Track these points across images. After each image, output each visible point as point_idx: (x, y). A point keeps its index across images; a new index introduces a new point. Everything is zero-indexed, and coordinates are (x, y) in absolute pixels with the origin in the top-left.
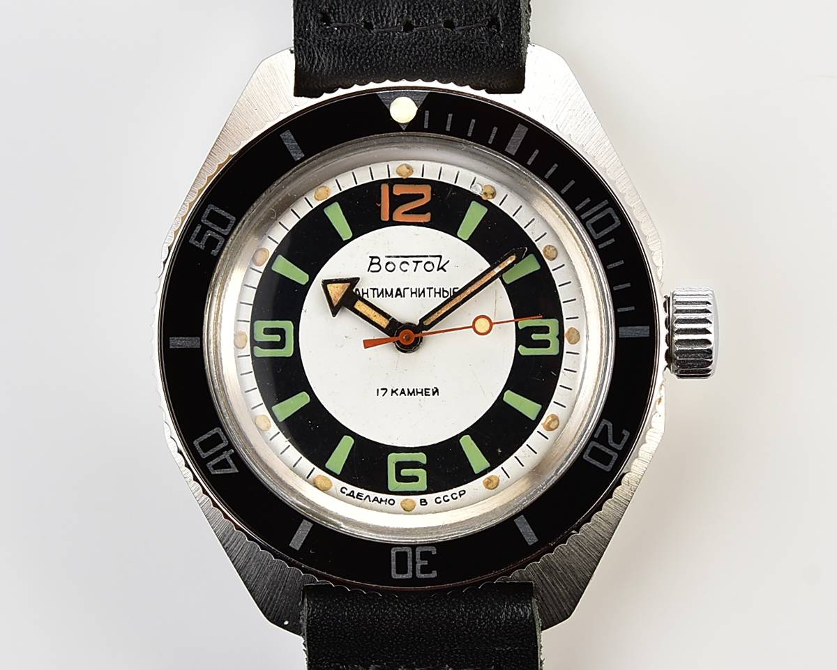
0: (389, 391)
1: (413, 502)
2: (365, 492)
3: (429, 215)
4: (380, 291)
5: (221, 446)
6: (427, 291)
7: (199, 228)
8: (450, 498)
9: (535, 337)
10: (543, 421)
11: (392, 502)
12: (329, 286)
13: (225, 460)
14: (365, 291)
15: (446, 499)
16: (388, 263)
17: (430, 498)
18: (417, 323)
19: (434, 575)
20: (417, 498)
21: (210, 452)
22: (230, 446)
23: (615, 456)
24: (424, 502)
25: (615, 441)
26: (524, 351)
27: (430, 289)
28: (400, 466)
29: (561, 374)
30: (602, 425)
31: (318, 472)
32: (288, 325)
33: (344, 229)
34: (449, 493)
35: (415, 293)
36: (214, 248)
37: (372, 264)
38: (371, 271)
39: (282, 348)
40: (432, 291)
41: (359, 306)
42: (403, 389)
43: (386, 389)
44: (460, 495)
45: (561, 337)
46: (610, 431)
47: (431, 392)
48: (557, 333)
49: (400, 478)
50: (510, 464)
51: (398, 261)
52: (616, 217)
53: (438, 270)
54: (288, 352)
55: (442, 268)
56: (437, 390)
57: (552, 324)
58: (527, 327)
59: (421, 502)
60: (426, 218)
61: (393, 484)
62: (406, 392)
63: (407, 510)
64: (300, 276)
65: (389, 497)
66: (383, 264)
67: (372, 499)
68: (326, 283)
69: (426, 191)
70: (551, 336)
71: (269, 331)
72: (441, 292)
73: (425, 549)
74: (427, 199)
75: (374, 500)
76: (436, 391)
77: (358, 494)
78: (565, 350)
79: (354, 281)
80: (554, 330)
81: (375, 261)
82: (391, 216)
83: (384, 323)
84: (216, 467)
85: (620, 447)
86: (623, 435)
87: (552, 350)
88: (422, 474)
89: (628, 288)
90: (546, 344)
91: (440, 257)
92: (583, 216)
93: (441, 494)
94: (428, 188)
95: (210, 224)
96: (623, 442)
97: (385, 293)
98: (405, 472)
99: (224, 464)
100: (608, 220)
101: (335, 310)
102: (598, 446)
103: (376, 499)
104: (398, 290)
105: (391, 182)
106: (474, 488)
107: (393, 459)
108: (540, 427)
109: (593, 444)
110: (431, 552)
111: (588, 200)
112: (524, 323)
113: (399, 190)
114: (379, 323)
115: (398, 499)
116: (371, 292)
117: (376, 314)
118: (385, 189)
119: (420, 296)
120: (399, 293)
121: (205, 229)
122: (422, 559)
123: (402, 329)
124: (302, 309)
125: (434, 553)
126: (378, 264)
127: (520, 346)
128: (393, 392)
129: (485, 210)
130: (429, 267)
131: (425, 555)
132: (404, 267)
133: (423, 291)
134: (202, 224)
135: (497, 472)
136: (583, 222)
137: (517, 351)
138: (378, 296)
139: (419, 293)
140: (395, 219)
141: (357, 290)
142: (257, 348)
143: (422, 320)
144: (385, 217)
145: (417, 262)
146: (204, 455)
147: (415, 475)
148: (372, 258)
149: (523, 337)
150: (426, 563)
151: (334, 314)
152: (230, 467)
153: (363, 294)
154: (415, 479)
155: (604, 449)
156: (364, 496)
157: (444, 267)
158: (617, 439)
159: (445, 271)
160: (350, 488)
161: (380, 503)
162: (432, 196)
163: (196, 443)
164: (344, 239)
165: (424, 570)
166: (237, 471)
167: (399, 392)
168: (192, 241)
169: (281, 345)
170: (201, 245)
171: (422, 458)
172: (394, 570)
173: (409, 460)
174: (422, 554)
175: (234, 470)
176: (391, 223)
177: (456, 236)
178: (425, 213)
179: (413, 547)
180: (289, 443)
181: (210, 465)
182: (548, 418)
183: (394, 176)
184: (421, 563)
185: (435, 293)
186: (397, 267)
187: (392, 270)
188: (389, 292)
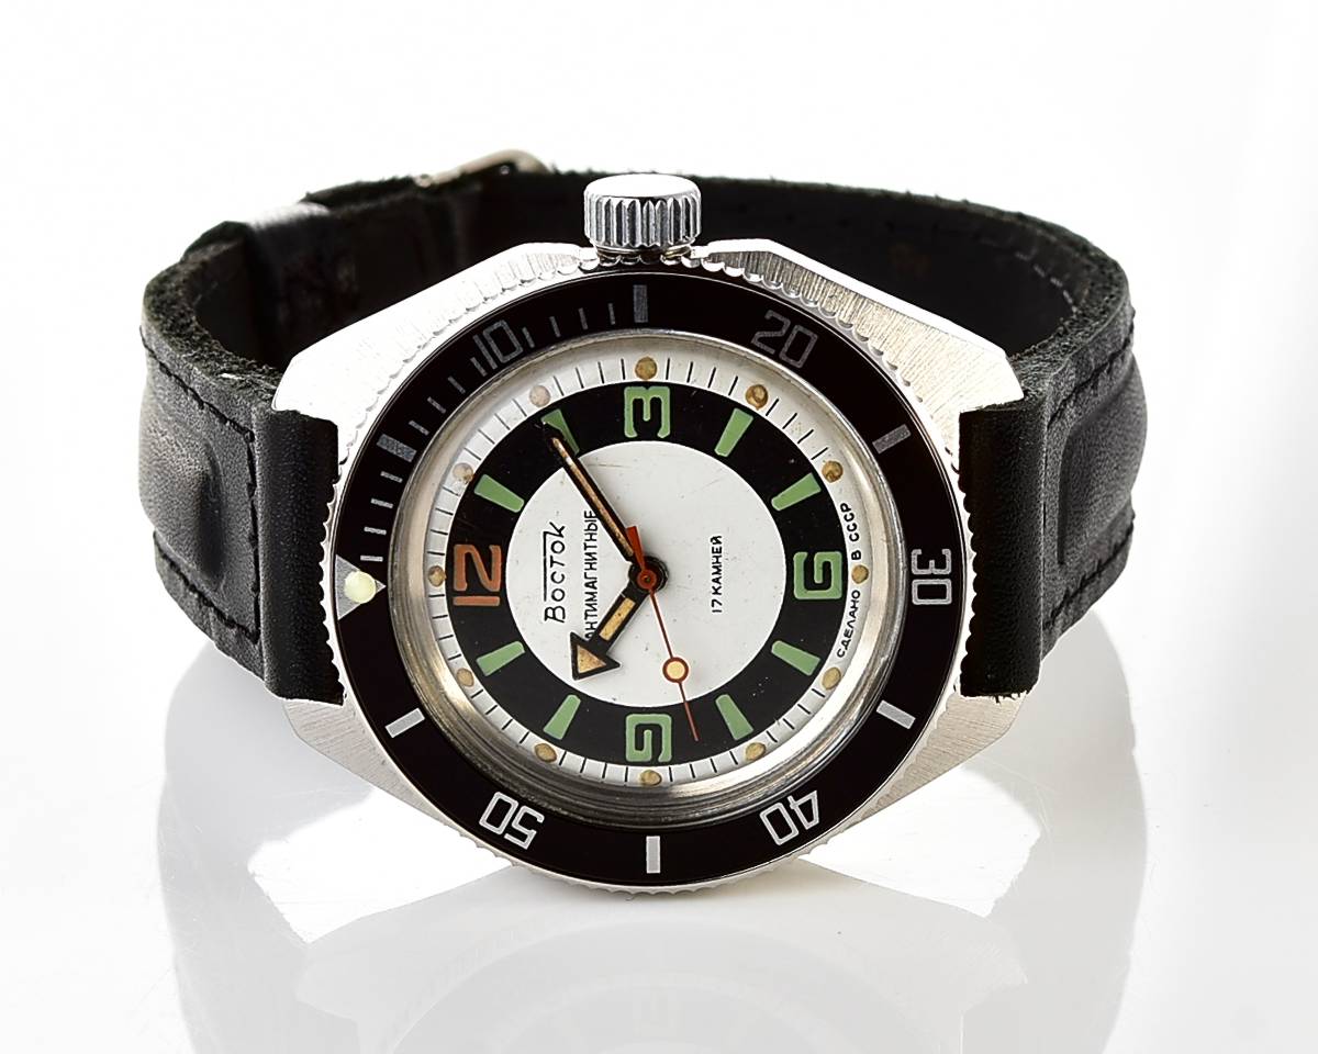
0: (716, 597)
1: (855, 569)
2: (844, 627)
3: (492, 547)
4: (589, 608)
5: (784, 811)
6: (589, 550)
7: (509, 837)
8: (851, 523)
9: (647, 417)
10: (754, 409)
11: (856, 595)
12: (581, 670)
13: (801, 806)
14: (589, 626)
15: (852, 527)
16: (553, 597)
17: (850, 547)
18: (630, 563)
19: (947, 552)
20: (852, 564)
21: (791, 824)
22: (783, 799)
23: (799, 328)
24: (856, 555)
25: (779, 329)
26: (665, 431)
27: (586, 547)
28: (810, 584)
29: (694, 385)
30: (758, 344)
31: (817, 684)
32: (632, 721)
33: (511, 651)
34: (844, 524)
35: (591, 564)
36: (535, 817)
37: (554, 618)
38: (564, 617)
39: (660, 729)
40: (588, 543)
41: (607, 633)
42: (713, 580)
43: (713, 601)
44: (848, 510)
45: (647, 385)
46: (767, 334)
47: (717, 546)
48: (642, 389)
49: (826, 585)
50: (807, 450)
51: (551, 586)
52: (496, 326)
53: (561, 535)
54: (665, 721)
55: (559, 531)
56: (715, 538)
57: (630, 397)
58: (635, 426)
59: (856, 558)
60: (495, 550)
61: (832, 593)
62: (717, 576)
63: (865, 574)
64: (570, 706)
65: (849, 597)
66: (555, 604)
67: (852, 619)
68: (577, 675)
69: (461, 550)
70: (646, 397)
71: (639, 746)
72: (591, 532)
73: (915, 561)
74: (472, 549)
75: (853, 616)
76: (716, 540)
77: (846, 635)
78: (664, 381)
79: (575, 640)
80: (640, 393)
81: (550, 613)
82: (494, 594)
83: (629, 604)
84: (810, 818)
85: (787, 322)
86: (772, 318)
87: (665, 396)
88: (820, 558)
89: (584, 311)
90: (656, 403)
91: (545, 533)
92: (494, 366)
93: (846, 534)
94: (458, 547)
95: (504, 824)
96: (780, 318)
97: (591, 602)
98: (818, 579)
99: (806, 808)
100: (499, 336)
101: (612, 665)
102: (785, 349)
103: (852, 614)
104: (587, 585)
105: (451, 593)
106: (837, 492)
107: (800, 593)
108: (762, 412)
109: (782, 356)
110: (919, 556)
111: (474, 360)
112: (629, 431)
113: (461, 584)
114: (628, 611)
115: (852, 586)
116: (590, 619)
117: (616, 613)
118: (459, 601)
119: (595, 559)
120: (591, 584)
121: (509, 829)
122: (927, 567)
123: (636, 583)
124: (611, 704)
125: (919, 552)
126: (554, 610)
127: (659, 435)
128: (716, 593)
129: (487, 478)
130: (558, 547)
131: (923, 564)
132: (558, 577)
133: (589, 554)
134: (504, 833)
135: (818, 465)
136: (501, 366)
137: (666, 440)
138: (595, 610)
139: (591, 560)
141: (587, 636)
142: (660, 759)
143: (627, 558)
144: (496, 601)
145: (552, 562)
146: (795, 832)
147: (821, 566)
148: (546, 617)
149: (647, 432)
150: (932, 562)
151: (616, 665)
152: (810, 801)
153: (592, 628)
154: (826, 566)
155: (788, 344)
156: (849, 628)
157: (559, 528)
158: (777, 325)
159: (563, 528)
160: (838, 645)
161: (856, 609)
162: (469, 543)
163: (780, 842)
164: (523, 651)
165: (941, 564)
166: (815, 793)
167: (717, 586)
168: (525, 845)
169: (657, 729)
170: (531, 834)
171: (800, 557)
172: (941, 602)
173: (802, 573)
174: (920, 567)
175: (813, 796)
176: (502, 593)
177: (519, 513)
178: (490, 553)
179: (911, 577)
180: (781, 720)
181: (807, 825)
182: (749, 403)
183: (442, 589)
184: (932, 568)
185: (591, 539)
186: (559, 586)
187: (563, 592)
188: (590, 596)
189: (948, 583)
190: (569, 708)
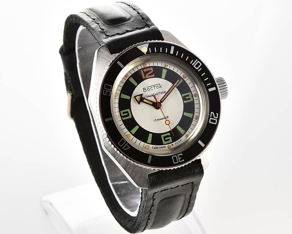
0: (157, 120)
1: (170, 145)
2: (158, 146)
4: (148, 96)
5: (125, 142)
6: (159, 93)
7: (104, 90)
9: (187, 98)
12: (136, 97)
13: (126, 146)
14: (144, 97)
16: (148, 89)
17: (174, 143)
18: (160, 102)
19: (183, 160)
21: (123, 145)
22: (127, 142)
23: (216, 120)
24: (172, 145)
25: (215, 117)
27: (159, 92)
28: (164, 137)
29: (195, 105)
30: (211, 113)
31: (146, 144)
32: (128, 110)
33: (135, 83)
34: (178, 141)
36: (109, 94)
37: (144, 90)
39: (128, 116)
40: (160, 93)
41: (145, 100)
43: (156, 120)
44: (180, 141)
45: (192, 96)
46: (214, 114)
48: (191, 96)
49: (165, 141)
50: (190, 130)
52: (200, 63)
53: (160, 87)
54: (130, 117)
55: (161, 87)
56: (168, 117)
57: (189, 93)
60: (153, 75)
62: (161, 119)
63: (169, 148)
65: (164, 146)
66: (146, 89)
69: (152, 69)
70: (190, 97)
71: (124, 113)
72: (162, 93)
74: (152, 71)
75: (161, 148)
78: (194, 99)
79: (141, 95)
82: (145, 77)
83: (151, 103)
84: (125, 148)
85: (217, 118)
86: (217, 115)
87: (191, 100)
88: (170, 138)
89: (208, 79)
90: (190, 99)
91: (159, 84)
92: (193, 65)
93: (176, 142)
94: (152, 68)
95: (106, 89)
98: (166, 139)
100: (198, 64)
104: (152, 95)
105: (143, 69)
106: (183, 138)
107: (162, 136)
108: (194, 119)
110: (181, 155)
111: (193, 60)
112: (183, 95)
113: (145, 70)
115: (166, 146)
116: (146, 97)
117: (149, 101)
118: (142, 71)
121: (105, 90)
122: (180, 157)
124: (130, 105)
125: (182, 155)
126: (145, 89)
127: (184, 101)
128: (158, 120)
129: (166, 70)
130: (157, 87)
132: (152, 89)
133: (158, 93)
134: (104, 89)
135: (187, 133)
138: (148, 97)
140: (146, 78)
141: (143, 97)
142: (123, 118)
143: (161, 100)
144: (144, 78)
145: (154, 87)
147: (169, 139)
148: (144, 88)
149: (184, 99)
150: (181, 158)
151: (139, 104)
152: (128, 147)
154: (169, 140)
155: (213, 119)
160: (154, 146)
163: (118, 144)
164: (136, 86)
165: (181, 160)
166: (130, 148)
167: (159, 120)
168: (103, 94)
169: (128, 115)
170: (106, 94)
171: (169, 134)
172: (174, 162)
173: (166, 135)
174: (179, 156)
175: (129, 148)
176: (146, 79)
177: (162, 78)
178: (153, 74)
179: (177, 155)
180: (137, 139)
181: (123, 148)
182: (195, 116)
183: (143, 67)
184: (179, 158)
185: (161, 93)
186: (150, 89)
187: (149, 90)
188: (150, 96)
189: (178, 162)
190: (128, 97)
